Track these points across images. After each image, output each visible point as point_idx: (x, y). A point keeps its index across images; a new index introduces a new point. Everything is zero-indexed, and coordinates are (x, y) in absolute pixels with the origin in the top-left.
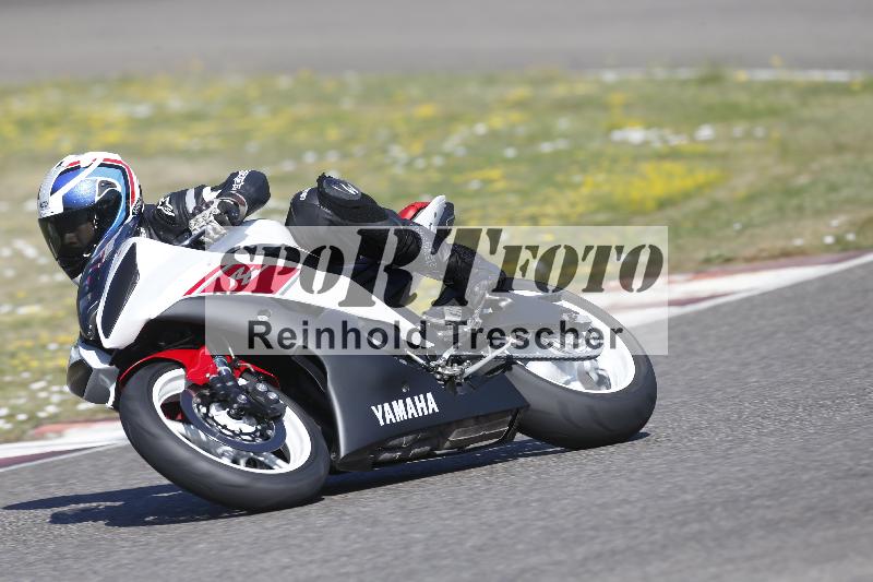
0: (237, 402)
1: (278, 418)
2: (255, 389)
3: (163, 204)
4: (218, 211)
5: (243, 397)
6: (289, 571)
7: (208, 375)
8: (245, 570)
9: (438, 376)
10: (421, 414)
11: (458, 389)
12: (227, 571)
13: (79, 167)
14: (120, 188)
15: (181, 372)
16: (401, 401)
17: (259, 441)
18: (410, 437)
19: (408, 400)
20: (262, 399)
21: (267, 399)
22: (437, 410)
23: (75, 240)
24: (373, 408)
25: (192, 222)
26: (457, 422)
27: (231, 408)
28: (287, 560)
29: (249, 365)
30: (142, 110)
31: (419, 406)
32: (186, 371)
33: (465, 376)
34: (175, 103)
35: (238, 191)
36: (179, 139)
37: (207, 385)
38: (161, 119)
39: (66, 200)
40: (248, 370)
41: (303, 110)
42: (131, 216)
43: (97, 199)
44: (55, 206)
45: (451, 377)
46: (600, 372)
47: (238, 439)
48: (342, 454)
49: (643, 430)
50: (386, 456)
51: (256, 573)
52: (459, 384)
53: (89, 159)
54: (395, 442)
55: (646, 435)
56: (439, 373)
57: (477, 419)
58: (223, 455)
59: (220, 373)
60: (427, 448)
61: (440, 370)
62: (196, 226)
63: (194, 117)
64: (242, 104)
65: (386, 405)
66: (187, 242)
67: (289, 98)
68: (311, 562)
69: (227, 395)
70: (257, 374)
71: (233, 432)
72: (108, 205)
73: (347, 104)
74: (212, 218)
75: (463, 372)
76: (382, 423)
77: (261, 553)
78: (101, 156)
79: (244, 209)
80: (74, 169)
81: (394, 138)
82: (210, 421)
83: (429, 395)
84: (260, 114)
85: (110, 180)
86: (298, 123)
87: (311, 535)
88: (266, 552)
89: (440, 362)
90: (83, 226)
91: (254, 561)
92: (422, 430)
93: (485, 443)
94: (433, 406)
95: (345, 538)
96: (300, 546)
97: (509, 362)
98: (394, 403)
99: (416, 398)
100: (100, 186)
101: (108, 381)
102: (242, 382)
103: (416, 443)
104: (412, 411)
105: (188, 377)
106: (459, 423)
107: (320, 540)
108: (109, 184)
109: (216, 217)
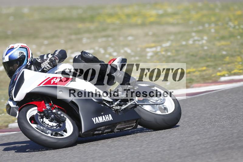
0: (51, 117)
1: (64, 122)
2: (57, 113)
3: (38, 58)
4: (49, 62)
5: (53, 115)
6: (199, 141)
7: (43, 109)
8: (187, 140)
9: (113, 110)
10: (107, 120)
11: (119, 113)
12: (182, 140)
13: (13, 48)
14: (25, 54)
15: (36, 108)
16: (101, 117)
17: (58, 128)
18: (104, 127)
19: (103, 116)
20: (59, 116)
21: (61, 116)
22: (112, 119)
23: (12, 69)
24: (93, 119)
25: (42, 64)
26: (119, 122)
27: (49, 119)
28: (199, 138)
29: (56, 106)
30: (161, 12)
31: (107, 118)
32: (38, 108)
33: (121, 109)
34: (170, 10)
35: (56, 56)
36: (171, 20)
37: (43, 112)
38: (166, 14)
39: (10, 57)
40: (56, 108)
41: (205, 12)
42: (28, 62)
43: (18, 57)
44: (7, 59)
45: (117, 110)
46: (164, 107)
47: (52, 128)
48: (83, 132)
49: (177, 125)
50: (96, 132)
51: (190, 141)
52: (120, 112)
53: (17, 45)
54: (99, 128)
55: (178, 126)
56: (114, 109)
57: (125, 122)
58: (48, 133)
59: (47, 109)
60: (110, 130)
61: (114, 108)
62: (43, 66)
63: (175, 14)
64: (188, 10)
65: (97, 118)
66: (40, 70)
67: (201, 9)
68: (205, 138)
69: (48, 115)
70: (58, 108)
71: (51, 126)
72: (22, 59)
73: (217, 11)
74: (47, 63)
75: (121, 108)
76: (95, 123)
77: (192, 136)
78: (20, 45)
79: (57, 61)
80: (12, 49)
81: (230, 20)
82: (44, 123)
83: (110, 115)
84: (193, 13)
85: (22, 52)
86: (203, 16)
87: (206, 131)
88: (193, 135)
89: (114, 105)
90: (15, 65)
91: (190, 138)
92: (108, 125)
93: (129, 128)
94: (111, 118)
95: (215, 132)
96: (202, 134)
97: (136, 106)
98: (99, 117)
99: (106, 116)
100: (19, 53)
101: (16, 110)
102: (54, 111)
103: (106, 129)
104: (104, 119)
105: (38, 110)
106: (119, 123)
107: (208, 132)
108: (22, 53)
109: (48, 63)
